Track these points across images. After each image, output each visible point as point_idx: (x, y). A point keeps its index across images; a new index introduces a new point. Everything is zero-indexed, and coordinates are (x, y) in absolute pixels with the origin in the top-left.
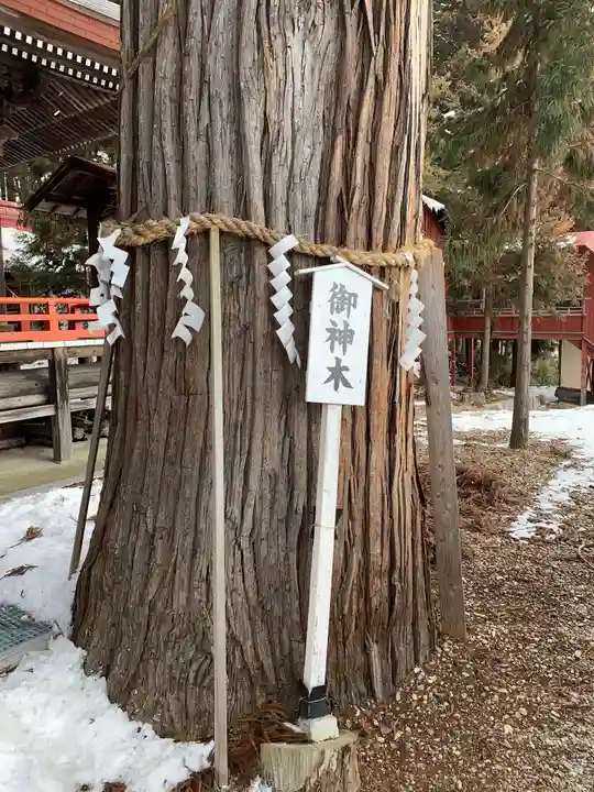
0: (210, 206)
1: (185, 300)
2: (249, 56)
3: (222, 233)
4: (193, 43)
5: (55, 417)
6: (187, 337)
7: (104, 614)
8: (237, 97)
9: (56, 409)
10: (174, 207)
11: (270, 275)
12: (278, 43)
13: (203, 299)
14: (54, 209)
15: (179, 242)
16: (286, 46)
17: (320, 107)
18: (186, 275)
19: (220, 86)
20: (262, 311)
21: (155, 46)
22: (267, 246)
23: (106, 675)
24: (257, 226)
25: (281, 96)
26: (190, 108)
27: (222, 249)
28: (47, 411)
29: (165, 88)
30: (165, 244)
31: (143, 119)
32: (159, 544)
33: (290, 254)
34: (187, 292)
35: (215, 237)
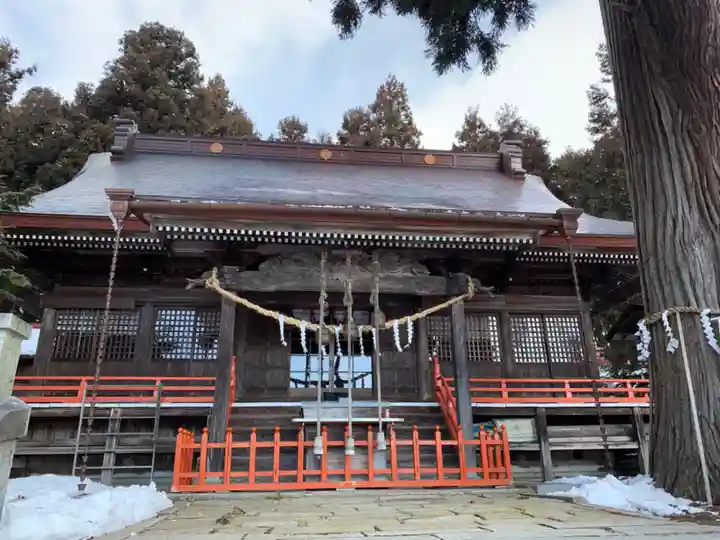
0: (675, 304)
1: (669, 338)
2: (680, 257)
3: (681, 313)
4: (660, 257)
5: (639, 448)
6: (672, 350)
7: (660, 464)
8: (678, 269)
9: (639, 444)
10: (662, 308)
11: (705, 335)
12: (690, 250)
13: (676, 336)
14: (625, 337)
15: (665, 318)
16: (693, 250)
17: (712, 265)
18: (668, 329)
19: (671, 267)
20: (701, 340)
21: (648, 261)
22: (699, 314)
23: (664, 487)
24: (694, 307)
25: (694, 265)
26: (662, 276)
27: (682, 320)
28: (634, 446)
29: (653, 271)
30: (661, 321)
31: (647, 281)
32: (677, 432)
33: (709, 315)
34: (670, 334)
35: (678, 316)
